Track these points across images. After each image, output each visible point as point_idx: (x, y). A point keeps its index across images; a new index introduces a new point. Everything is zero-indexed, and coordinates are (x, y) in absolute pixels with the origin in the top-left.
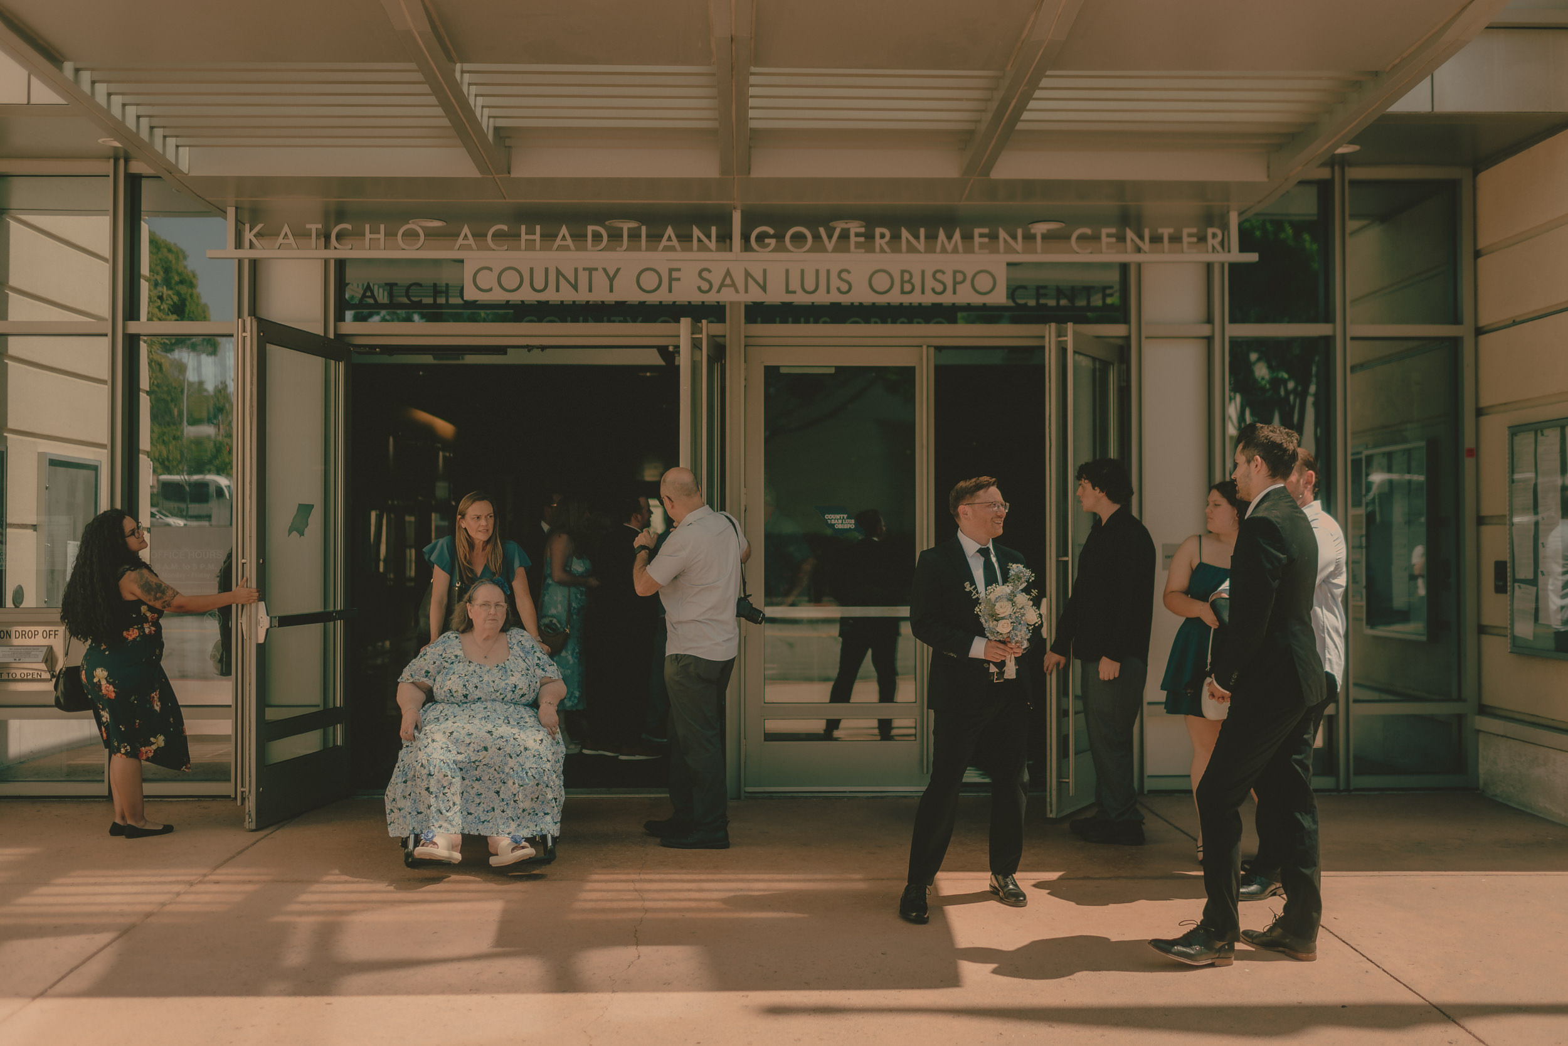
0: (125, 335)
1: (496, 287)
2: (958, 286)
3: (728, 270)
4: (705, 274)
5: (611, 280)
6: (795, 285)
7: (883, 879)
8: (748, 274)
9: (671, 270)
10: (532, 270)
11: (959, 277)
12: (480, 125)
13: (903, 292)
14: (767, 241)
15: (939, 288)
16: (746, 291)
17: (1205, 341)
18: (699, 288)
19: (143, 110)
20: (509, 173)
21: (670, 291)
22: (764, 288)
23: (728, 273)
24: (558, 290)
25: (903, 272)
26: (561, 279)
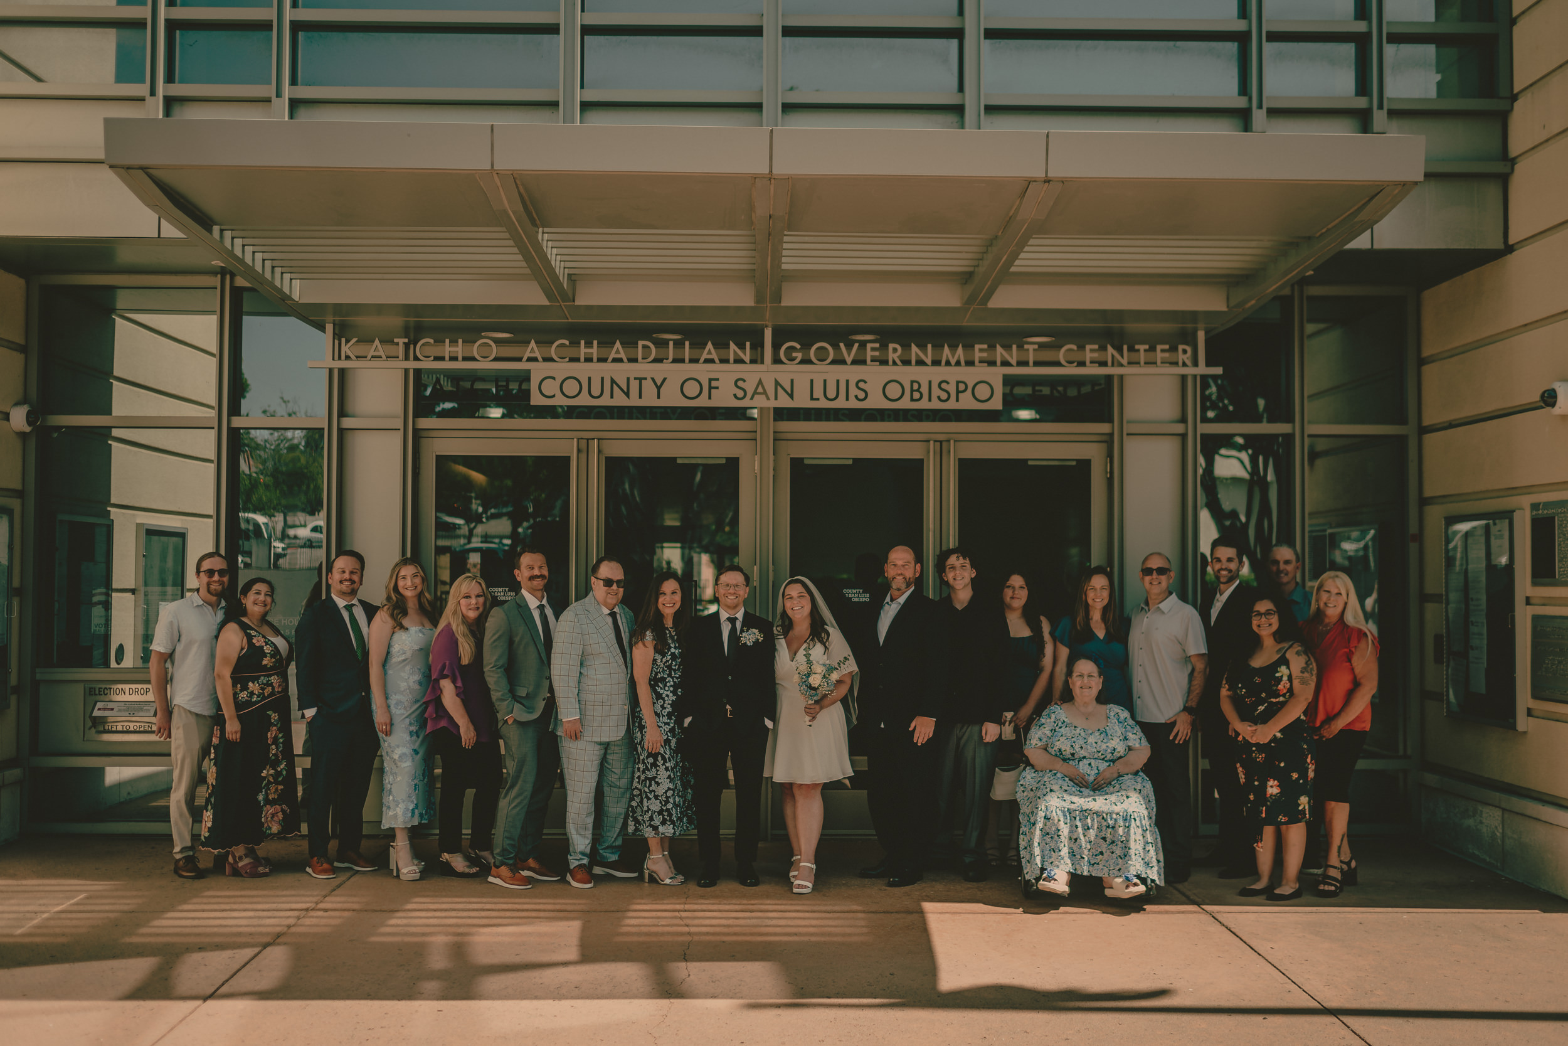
0: (229, 428)
1: (559, 394)
2: (960, 395)
3: (760, 380)
4: (740, 383)
5: (659, 388)
6: (818, 392)
7: (892, 913)
8: (777, 383)
9: (710, 380)
10: (589, 379)
11: (962, 387)
12: (554, 270)
13: (912, 400)
14: (794, 355)
15: (944, 396)
16: (776, 398)
17: (1180, 438)
18: (735, 396)
19: (267, 256)
20: (574, 301)
21: (710, 398)
22: (791, 396)
23: (760, 382)
24: (612, 397)
25: (912, 382)
26: (615, 386)
